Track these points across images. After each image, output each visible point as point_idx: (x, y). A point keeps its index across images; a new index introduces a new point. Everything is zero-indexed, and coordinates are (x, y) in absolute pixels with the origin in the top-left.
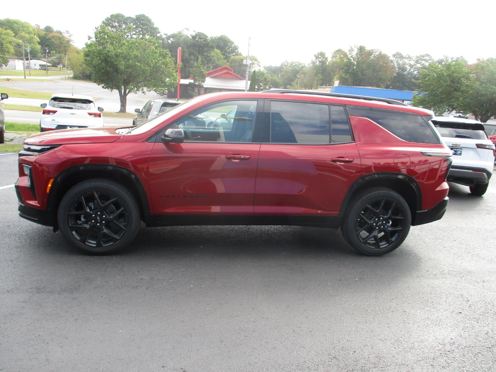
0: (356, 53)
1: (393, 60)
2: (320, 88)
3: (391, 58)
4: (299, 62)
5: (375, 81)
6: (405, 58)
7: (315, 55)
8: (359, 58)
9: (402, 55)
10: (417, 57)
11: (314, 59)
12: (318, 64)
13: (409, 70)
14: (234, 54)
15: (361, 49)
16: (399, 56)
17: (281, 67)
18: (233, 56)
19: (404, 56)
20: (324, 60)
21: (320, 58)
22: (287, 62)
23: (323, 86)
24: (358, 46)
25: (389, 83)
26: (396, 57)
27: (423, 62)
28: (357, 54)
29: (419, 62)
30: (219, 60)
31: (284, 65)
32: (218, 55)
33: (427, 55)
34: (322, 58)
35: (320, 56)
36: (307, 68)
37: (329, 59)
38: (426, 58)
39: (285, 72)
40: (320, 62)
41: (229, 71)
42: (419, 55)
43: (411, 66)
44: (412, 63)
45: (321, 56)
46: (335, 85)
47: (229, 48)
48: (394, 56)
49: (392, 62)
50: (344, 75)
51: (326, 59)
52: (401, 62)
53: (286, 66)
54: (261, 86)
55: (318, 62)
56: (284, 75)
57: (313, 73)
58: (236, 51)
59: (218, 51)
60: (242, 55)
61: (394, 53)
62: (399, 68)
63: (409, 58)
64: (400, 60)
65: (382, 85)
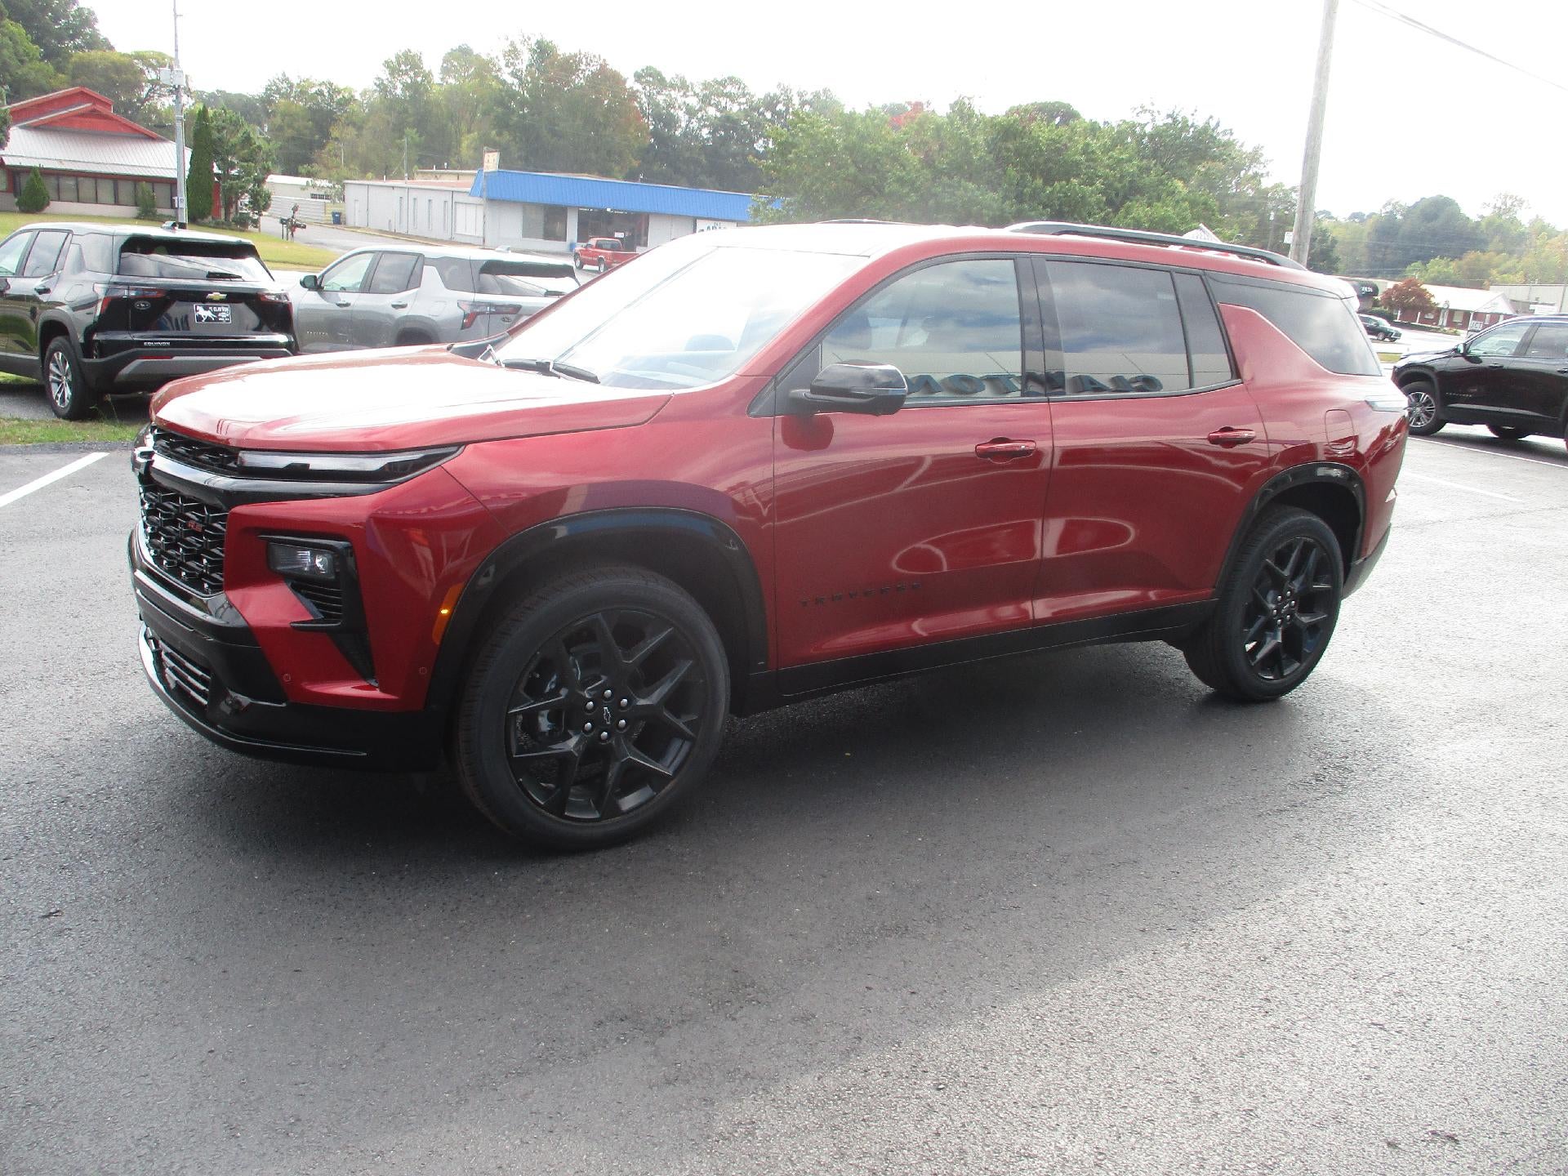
0: (526, 63)
1: (638, 91)
2: (420, 175)
3: (631, 84)
4: (331, 84)
5: (593, 156)
6: (673, 86)
7: (387, 64)
8: (538, 79)
9: (664, 75)
10: (706, 86)
11: (385, 75)
12: (399, 92)
13: (687, 126)
14: (78, 41)
15: (543, 51)
16: (650, 76)
17: (267, 100)
18: (76, 47)
19: (668, 80)
20: (419, 79)
21: (407, 74)
22: (286, 80)
23: (432, 168)
24: (533, 42)
25: (635, 164)
26: (644, 83)
27: (723, 101)
28: (531, 65)
29: (712, 102)
30: (22, 62)
31: (278, 91)
32: (15, 43)
33: (732, 81)
34: (412, 74)
35: (403, 67)
36: (361, 105)
37: (437, 78)
38: (729, 89)
39: (284, 115)
40: (406, 87)
41: (99, 107)
42: (710, 79)
43: (691, 112)
44: (693, 102)
45: (408, 67)
46: (487, 167)
47: (56, 20)
48: (638, 77)
49: (633, 95)
50: (494, 132)
51: (428, 76)
52: (660, 98)
53: (286, 96)
54: (232, 166)
55: (400, 86)
56: (280, 129)
57: (389, 124)
58: (88, 30)
59: (12, 28)
60: (111, 48)
61: (639, 71)
62: (658, 117)
63: (683, 86)
64: (658, 93)
65: (617, 168)
